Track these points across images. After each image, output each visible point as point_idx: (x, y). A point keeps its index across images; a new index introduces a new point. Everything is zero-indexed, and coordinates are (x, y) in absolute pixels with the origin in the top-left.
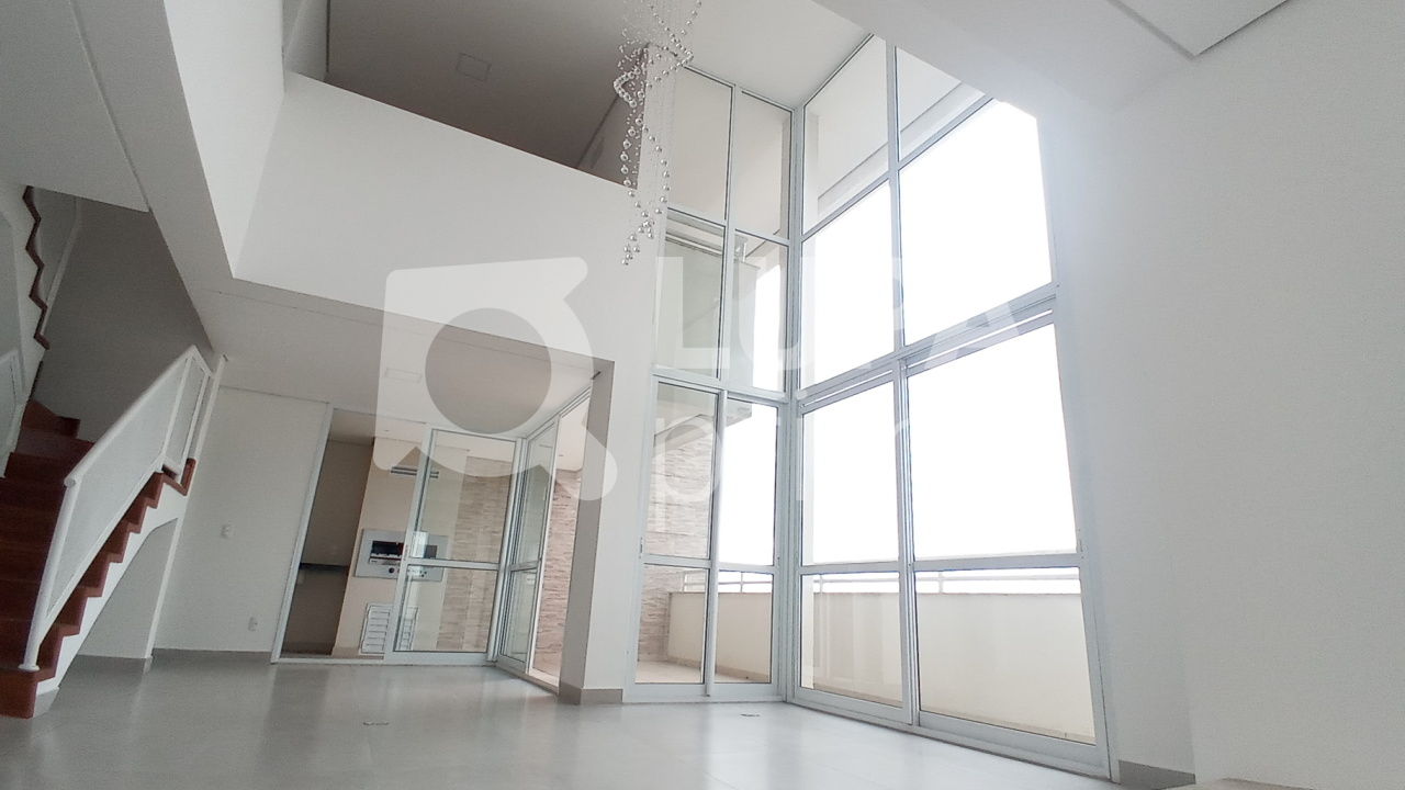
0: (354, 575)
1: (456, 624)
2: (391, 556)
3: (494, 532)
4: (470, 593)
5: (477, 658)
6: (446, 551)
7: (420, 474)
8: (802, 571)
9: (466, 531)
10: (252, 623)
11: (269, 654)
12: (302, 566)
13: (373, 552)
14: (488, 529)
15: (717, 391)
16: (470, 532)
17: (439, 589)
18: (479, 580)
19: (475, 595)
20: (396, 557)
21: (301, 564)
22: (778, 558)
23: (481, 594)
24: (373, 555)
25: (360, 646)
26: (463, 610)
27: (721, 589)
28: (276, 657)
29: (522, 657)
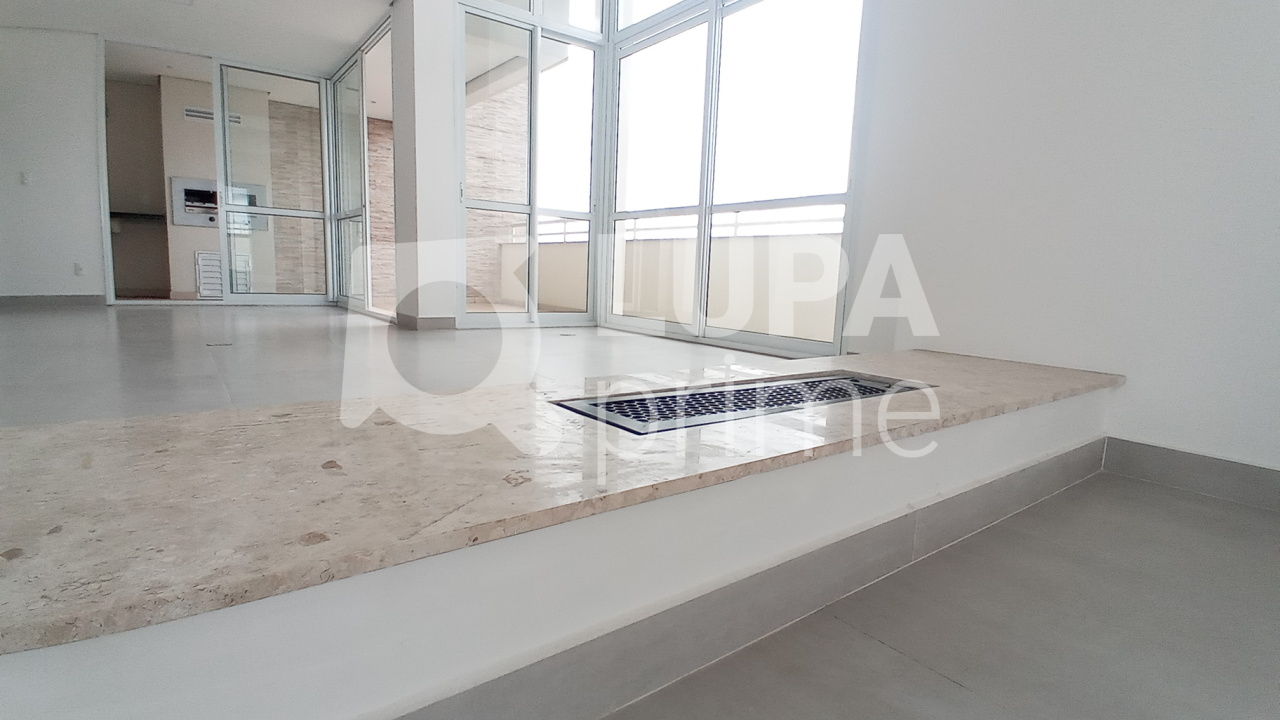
0: (173, 224)
1: (293, 271)
2: (207, 205)
3: (314, 183)
4: (301, 242)
5: (319, 299)
6: (267, 198)
7: (218, 115)
8: (616, 217)
9: (285, 181)
10: (77, 270)
11: (103, 298)
12: (113, 215)
13: (186, 200)
14: (308, 180)
15: (531, 28)
16: (289, 182)
17: (269, 237)
18: (308, 229)
19: (307, 245)
20: (213, 205)
21: (111, 213)
22: (594, 207)
23: (312, 243)
24: (188, 203)
25: (198, 290)
26: (297, 258)
27: (541, 239)
28: (111, 299)
29: (362, 298)
